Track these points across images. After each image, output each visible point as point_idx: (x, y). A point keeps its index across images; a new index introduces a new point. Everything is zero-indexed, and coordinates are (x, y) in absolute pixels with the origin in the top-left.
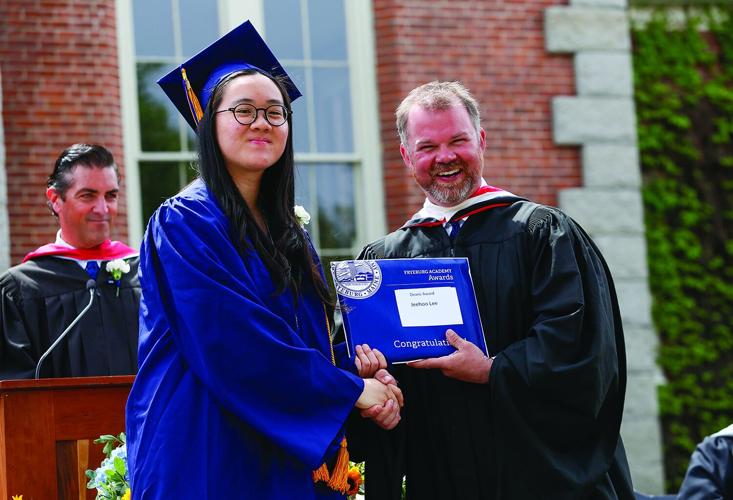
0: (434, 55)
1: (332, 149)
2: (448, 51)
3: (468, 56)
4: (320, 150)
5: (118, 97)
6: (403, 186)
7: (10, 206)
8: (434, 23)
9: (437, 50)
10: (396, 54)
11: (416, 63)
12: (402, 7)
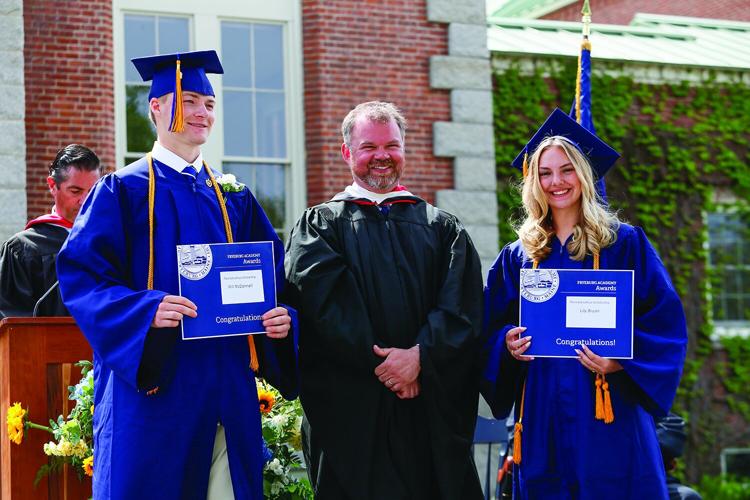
0: (347, 87)
1: (270, 154)
2: (358, 84)
3: (373, 89)
4: (260, 155)
5: (113, 110)
6: (322, 183)
7: (28, 188)
8: (348, 63)
9: (351, 83)
10: (319, 85)
11: (333, 93)
12: (324, 51)
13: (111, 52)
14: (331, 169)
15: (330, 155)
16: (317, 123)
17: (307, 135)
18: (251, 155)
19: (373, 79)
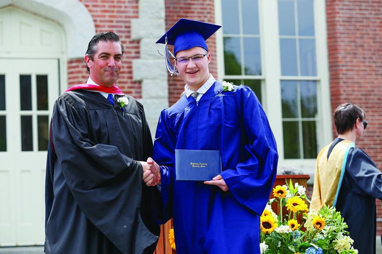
0: (353, 34)
1: (307, 75)
2: (358, 32)
3: (368, 34)
4: (302, 75)
5: (215, 51)
6: (339, 91)
7: (169, 98)
8: (353, 20)
9: (354, 32)
10: (336, 33)
11: (345, 37)
12: (338, 13)
13: (214, 18)
14: (344, 83)
15: (344, 74)
16: (335, 56)
17: (330, 62)
18: (296, 75)
19: (368, 29)
